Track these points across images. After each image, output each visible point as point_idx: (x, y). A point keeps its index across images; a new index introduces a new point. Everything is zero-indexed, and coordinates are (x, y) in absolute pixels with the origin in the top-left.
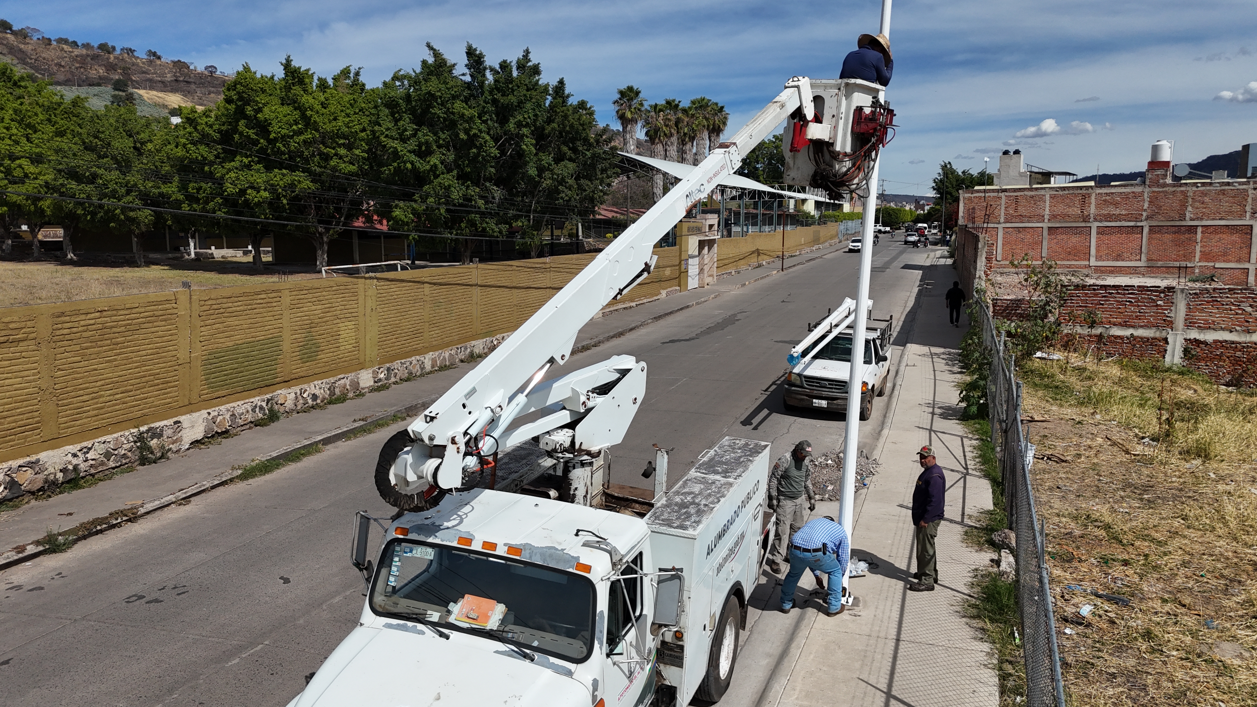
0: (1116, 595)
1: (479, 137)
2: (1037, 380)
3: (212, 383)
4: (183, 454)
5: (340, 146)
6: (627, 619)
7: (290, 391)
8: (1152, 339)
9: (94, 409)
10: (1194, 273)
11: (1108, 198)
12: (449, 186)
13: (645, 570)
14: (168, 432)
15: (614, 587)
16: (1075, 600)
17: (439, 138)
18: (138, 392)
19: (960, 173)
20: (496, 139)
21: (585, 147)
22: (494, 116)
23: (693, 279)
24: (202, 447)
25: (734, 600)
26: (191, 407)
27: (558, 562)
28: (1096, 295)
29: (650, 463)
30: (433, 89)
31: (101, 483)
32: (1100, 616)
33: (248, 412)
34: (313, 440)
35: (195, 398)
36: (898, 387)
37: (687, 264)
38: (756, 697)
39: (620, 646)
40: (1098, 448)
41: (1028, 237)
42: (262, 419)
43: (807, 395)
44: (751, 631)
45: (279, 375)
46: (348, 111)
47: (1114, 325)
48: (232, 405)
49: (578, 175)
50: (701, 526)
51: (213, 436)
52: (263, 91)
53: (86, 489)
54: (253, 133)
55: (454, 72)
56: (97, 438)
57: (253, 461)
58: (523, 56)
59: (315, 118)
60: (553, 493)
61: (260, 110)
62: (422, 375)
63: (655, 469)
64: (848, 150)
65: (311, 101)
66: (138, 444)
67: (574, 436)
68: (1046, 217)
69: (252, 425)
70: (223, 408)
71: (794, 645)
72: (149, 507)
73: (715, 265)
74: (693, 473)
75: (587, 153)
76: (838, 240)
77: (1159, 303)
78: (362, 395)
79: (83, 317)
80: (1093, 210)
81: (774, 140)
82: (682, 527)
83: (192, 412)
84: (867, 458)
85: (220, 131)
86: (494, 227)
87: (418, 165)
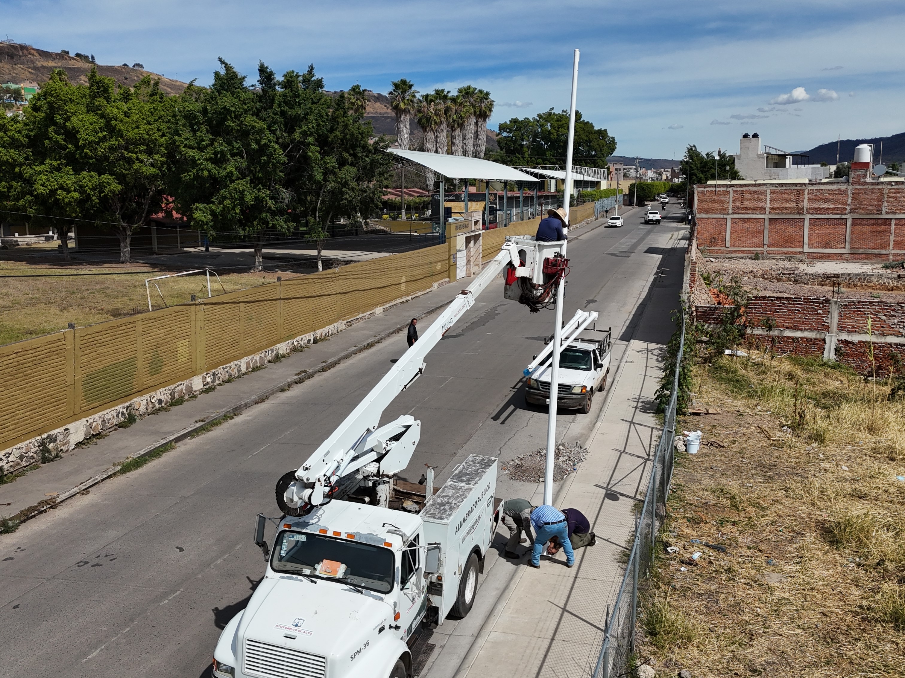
0: (720, 546)
1: (269, 146)
2: (724, 375)
3: (89, 397)
4: (71, 453)
5: (141, 152)
6: (411, 570)
7: (142, 398)
8: (815, 339)
9: (12, 425)
10: (888, 259)
11: (818, 194)
12: (244, 190)
13: (420, 545)
14: (60, 438)
15: (404, 554)
16: (691, 550)
17: (233, 147)
18: (41, 409)
19: (704, 155)
20: (284, 146)
21: (365, 154)
22: (282, 126)
23: (461, 270)
24: (84, 446)
25: (475, 556)
26: (75, 417)
27: (375, 541)
28: (773, 305)
29: (423, 475)
30: (228, 105)
31: (18, 479)
32: (704, 559)
33: (114, 417)
34: (168, 440)
35: (77, 410)
36: (615, 382)
37: (456, 258)
38: (488, 613)
39: (407, 585)
40: (749, 436)
41: (752, 227)
42: (124, 422)
43: (542, 396)
44: (488, 574)
45: (135, 387)
46: (149, 119)
47: (787, 328)
48: (102, 413)
49: (359, 177)
50: (452, 517)
51: (90, 438)
52: (72, 101)
53: (9, 484)
54: (62, 139)
55: (244, 83)
56: (14, 445)
57: (127, 458)
58: (308, 71)
59: (120, 126)
60: (367, 499)
61: (68, 119)
62: (239, 377)
63: (426, 479)
64: (541, 282)
65: (115, 110)
66: (41, 448)
67: (379, 467)
68: (768, 210)
69: (116, 427)
70: (96, 416)
71: (512, 582)
72: (63, 497)
73: (481, 255)
74: (449, 482)
75: (367, 159)
76: (594, 218)
77: (819, 311)
78: (194, 397)
79: (6, 358)
80: (806, 203)
81: (538, 118)
82: (441, 518)
83: (76, 420)
84: (581, 448)
85: (28, 136)
86: (283, 223)
87: (214, 171)
